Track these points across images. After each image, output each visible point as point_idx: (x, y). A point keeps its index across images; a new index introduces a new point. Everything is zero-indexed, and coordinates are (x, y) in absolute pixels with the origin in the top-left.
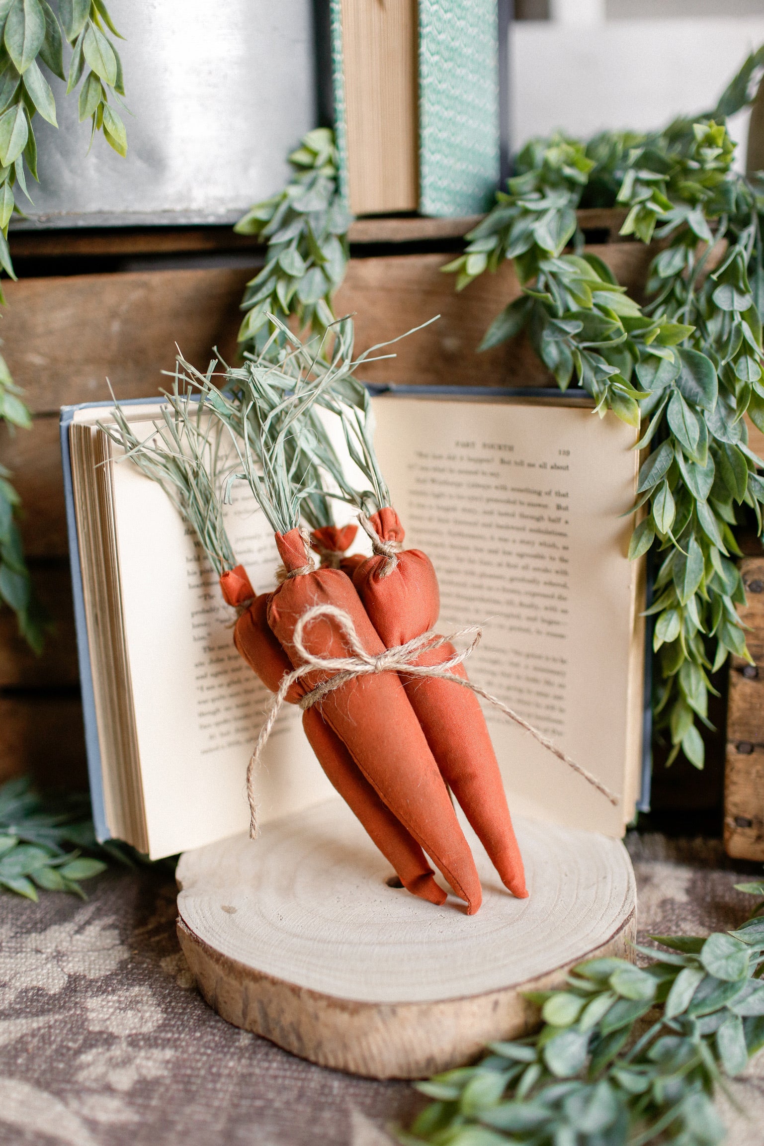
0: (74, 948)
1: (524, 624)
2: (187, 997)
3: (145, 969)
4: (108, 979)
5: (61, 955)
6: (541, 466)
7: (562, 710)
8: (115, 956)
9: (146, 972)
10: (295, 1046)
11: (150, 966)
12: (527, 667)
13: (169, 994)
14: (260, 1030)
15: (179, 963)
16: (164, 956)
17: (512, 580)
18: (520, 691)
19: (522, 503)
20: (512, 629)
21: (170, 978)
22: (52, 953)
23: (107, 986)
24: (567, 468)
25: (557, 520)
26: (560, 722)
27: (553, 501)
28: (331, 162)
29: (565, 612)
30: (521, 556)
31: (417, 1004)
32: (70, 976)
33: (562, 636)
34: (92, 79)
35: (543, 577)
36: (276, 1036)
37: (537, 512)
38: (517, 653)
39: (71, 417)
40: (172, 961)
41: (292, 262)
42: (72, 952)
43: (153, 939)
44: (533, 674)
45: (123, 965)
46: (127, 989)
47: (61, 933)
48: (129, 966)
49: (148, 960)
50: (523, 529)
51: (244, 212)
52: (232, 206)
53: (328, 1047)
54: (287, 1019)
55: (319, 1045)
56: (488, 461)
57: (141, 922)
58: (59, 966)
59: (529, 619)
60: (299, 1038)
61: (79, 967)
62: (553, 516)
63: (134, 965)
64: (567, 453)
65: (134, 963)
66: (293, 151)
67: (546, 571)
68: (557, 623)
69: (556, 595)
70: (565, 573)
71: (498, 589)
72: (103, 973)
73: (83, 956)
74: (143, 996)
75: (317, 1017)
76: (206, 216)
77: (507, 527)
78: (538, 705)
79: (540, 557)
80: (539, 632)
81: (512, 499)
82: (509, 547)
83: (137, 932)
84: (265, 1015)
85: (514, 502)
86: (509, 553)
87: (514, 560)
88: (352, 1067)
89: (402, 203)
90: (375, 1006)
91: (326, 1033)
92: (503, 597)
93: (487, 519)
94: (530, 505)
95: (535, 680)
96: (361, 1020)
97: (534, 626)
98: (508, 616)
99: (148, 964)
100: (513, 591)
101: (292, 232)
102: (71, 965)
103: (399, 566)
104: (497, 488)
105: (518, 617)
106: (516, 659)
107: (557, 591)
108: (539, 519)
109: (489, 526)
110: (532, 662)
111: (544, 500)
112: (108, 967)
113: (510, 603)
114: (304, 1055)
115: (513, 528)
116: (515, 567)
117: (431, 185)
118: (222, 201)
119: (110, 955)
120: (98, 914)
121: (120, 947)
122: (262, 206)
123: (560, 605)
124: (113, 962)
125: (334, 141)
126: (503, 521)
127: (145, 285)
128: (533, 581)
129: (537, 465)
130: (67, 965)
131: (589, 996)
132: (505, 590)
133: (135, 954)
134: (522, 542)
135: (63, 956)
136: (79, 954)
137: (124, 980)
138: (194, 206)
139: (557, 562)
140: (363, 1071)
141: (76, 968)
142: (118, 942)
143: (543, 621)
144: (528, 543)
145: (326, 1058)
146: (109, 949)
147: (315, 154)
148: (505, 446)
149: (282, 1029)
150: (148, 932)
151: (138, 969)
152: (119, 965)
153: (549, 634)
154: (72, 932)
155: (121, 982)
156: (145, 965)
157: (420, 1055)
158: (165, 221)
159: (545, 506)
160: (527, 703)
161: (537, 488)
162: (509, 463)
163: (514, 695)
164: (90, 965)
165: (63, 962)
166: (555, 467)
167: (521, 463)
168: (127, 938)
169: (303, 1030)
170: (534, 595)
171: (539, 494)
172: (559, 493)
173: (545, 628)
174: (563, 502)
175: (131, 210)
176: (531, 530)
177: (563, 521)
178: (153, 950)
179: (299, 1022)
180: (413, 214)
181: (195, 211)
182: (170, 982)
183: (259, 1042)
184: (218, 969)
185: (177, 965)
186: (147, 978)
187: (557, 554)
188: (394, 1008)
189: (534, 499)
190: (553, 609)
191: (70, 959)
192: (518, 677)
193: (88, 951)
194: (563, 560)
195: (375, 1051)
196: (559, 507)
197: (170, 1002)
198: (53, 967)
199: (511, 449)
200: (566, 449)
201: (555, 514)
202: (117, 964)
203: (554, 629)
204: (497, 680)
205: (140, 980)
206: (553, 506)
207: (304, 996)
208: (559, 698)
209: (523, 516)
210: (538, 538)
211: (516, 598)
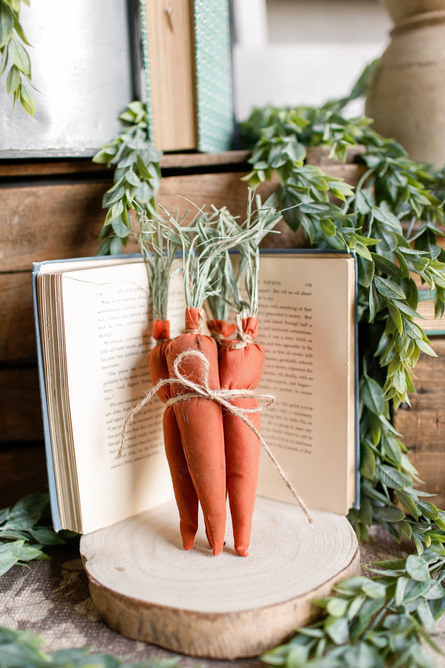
0: (17, 605)
1: (289, 387)
2: (97, 626)
3: (65, 613)
4: (44, 621)
5: (10, 610)
6: (296, 293)
7: (311, 438)
8: (45, 607)
9: (67, 614)
10: (175, 646)
11: (69, 611)
12: (290, 413)
13: (86, 626)
14: (150, 639)
15: (86, 607)
16: (76, 604)
17: (281, 361)
18: (287, 427)
19: (286, 315)
20: (281, 390)
21: (82, 617)
22: (3, 610)
23: (45, 625)
24: (310, 294)
25: (305, 325)
26: (310, 445)
27: (303, 313)
28: (144, 119)
29: (311, 379)
30: (286, 346)
31: (252, 610)
32: (19, 622)
33: (310, 394)
34: (14, 69)
35: (298, 359)
36: (162, 642)
37: (294, 320)
38: (285, 404)
39: (39, 269)
40: (81, 606)
41: (132, 178)
42: (16, 607)
43: (66, 595)
44: (293, 416)
45: (51, 612)
46: (58, 626)
47: (6, 597)
48: (56, 612)
49: (66, 607)
50: (287, 330)
51: (97, 151)
52: (88, 146)
53: (197, 644)
54: (170, 630)
55: (191, 643)
56: (266, 291)
57: (56, 585)
58: (10, 617)
59: (291, 384)
60: (178, 640)
61: (23, 616)
62: (303, 323)
63: (58, 611)
64: (310, 285)
65: (58, 609)
66: (121, 113)
67: (300, 355)
68: (307, 386)
69: (306, 369)
70: (310, 356)
71: (273, 367)
72: (40, 618)
73: (24, 609)
74: (69, 629)
75: (190, 626)
76: (74, 153)
77: (278, 330)
78: (297, 436)
79: (297, 347)
80: (297, 392)
81: (280, 313)
82: (279, 341)
83: (54, 591)
84: (154, 629)
85: (281, 315)
86: (280, 345)
87: (282, 349)
88: (213, 654)
89: (187, 145)
90: (227, 615)
91: (195, 635)
92: (277, 371)
93: (267, 325)
94: (291, 316)
95: (295, 420)
96: (218, 624)
97: (294, 388)
98: (279, 382)
99: (67, 610)
100: (282, 367)
101: (130, 162)
102: (17, 615)
103: (245, 348)
104: (272, 307)
105: (285, 383)
106: (284, 408)
107: (307, 367)
108: (296, 324)
109: (268, 329)
110: (294, 410)
111: (298, 313)
112: (42, 614)
113: (280, 374)
114: (181, 650)
115: (281, 330)
116: (283, 353)
117: (204, 135)
118: (82, 143)
119: (41, 607)
120: (27, 583)
121: (46, 601)
122: (107, 147)
123: (308, 375)
124: (44, 611)
125: (145, 107)
126: (276, 326)
127: (34, 194)
128: (294, 361)
129: (294, 293)
130: (15, 615)
131: (350, 599)
132: (277, 367)
133: (57, 604)
134: (287, 338)
135: (11, 611)
136: (21, 608)
137: (55, 621)
138: (67, 146)
139: (306, 350)
140: (219, 655)
141: (21, 617)
142: (44, 598)
143: (299, 385)
144: (290, 339)
145: (195, 650)
146: (40, 603)
147: (135, 115)
148: (276, 282)
149: (166, 637)
150: (62, 591)
151: (61, 613)
152: (49, 612)
153: (302, 392)
154: (13, 596)
155: (52, 622)
156: (65, 611)
157: (254, 642)
158: (50, 155)
159: (299, 317)
160: (291, 434)
161: (294, 306)
162: (278, 292)
163: (284, 429)
164: (30, 614)
165: (12, 614)
166: (304, 294)
167: (285, 292)
168: (49, 595)
169: (181, 635)
170: (294, 369)
171: (295, 309)
172: (306, 309)
173: (300, 389)
174: (309, 314)
175: (29, 148)
176: (291, 331)
177: (309, 325)
178: (68, 601)
179: (178, 631)
180: (194, 151)
181: (68, 149)
182: (84, 619)
183: (150, 647)
184: (121, 605)
185: (85, 608)
186: (69, 617)
187: (306, 345)
188: (238, 614)
189: (292, 312)
190: (305, 378)
191: (16, 612)
192: (286, 419)
193: (26, 606)
194: (310, 348)
195: (227, 642)
196: (306, 317)
197: (88, 630)
198: (6, 618)
199: (279, 283)
200: (309, 283)
201: (304, 321)
202: (48, 611)
203: (305, 389)
204: (274, 420)
205: (65, 620)
206: (303, 317)
207: (182, 614)
208: (309, 431)
209: (286, 323)
210: (296, 336)
211: (284, 372)
